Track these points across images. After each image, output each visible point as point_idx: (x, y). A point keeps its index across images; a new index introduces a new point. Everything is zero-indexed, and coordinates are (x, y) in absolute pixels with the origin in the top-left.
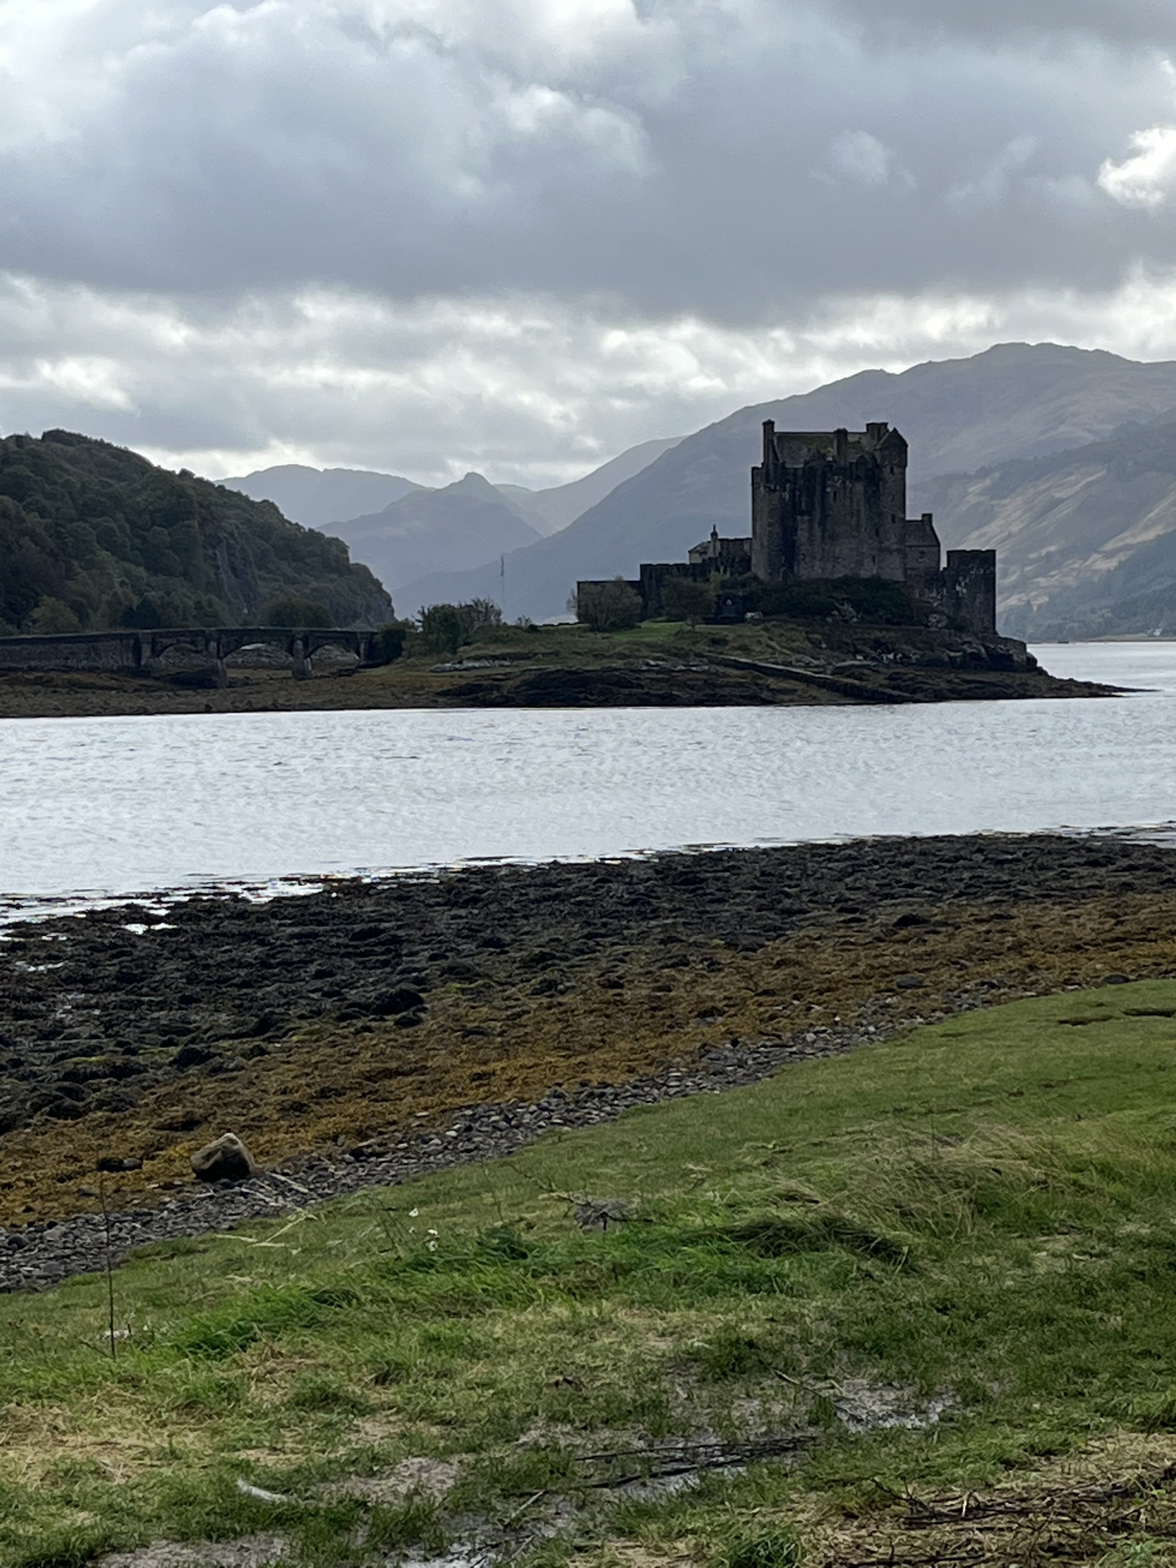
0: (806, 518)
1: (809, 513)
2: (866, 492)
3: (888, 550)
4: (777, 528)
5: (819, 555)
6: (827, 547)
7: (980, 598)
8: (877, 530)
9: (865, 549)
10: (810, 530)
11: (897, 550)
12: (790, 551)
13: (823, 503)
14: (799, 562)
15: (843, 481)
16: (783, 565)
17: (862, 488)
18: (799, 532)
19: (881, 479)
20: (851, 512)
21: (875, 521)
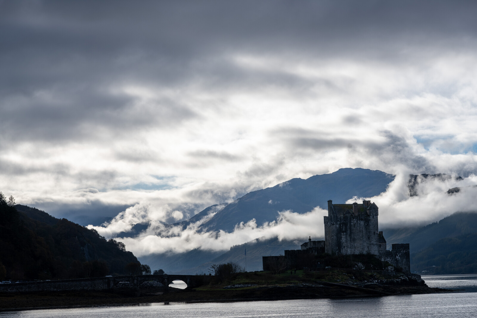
2: (365, 224)
3: (373, 244)
4: (335, 237)
5: (350, 246)
6: (352, 244)
7: (405, 260)
8: (369, 237)
9: (365, 244)
10: (346, 238)
11: (376, 244)
12: (339, 245)
13: (350, 229)
14: (342, 249)
15: (357, 221)
16: (337, 250)
17: (363, 223)
18: (342, 239)
19: (370, 220)
20: (360, 231)
21: (368, 234)
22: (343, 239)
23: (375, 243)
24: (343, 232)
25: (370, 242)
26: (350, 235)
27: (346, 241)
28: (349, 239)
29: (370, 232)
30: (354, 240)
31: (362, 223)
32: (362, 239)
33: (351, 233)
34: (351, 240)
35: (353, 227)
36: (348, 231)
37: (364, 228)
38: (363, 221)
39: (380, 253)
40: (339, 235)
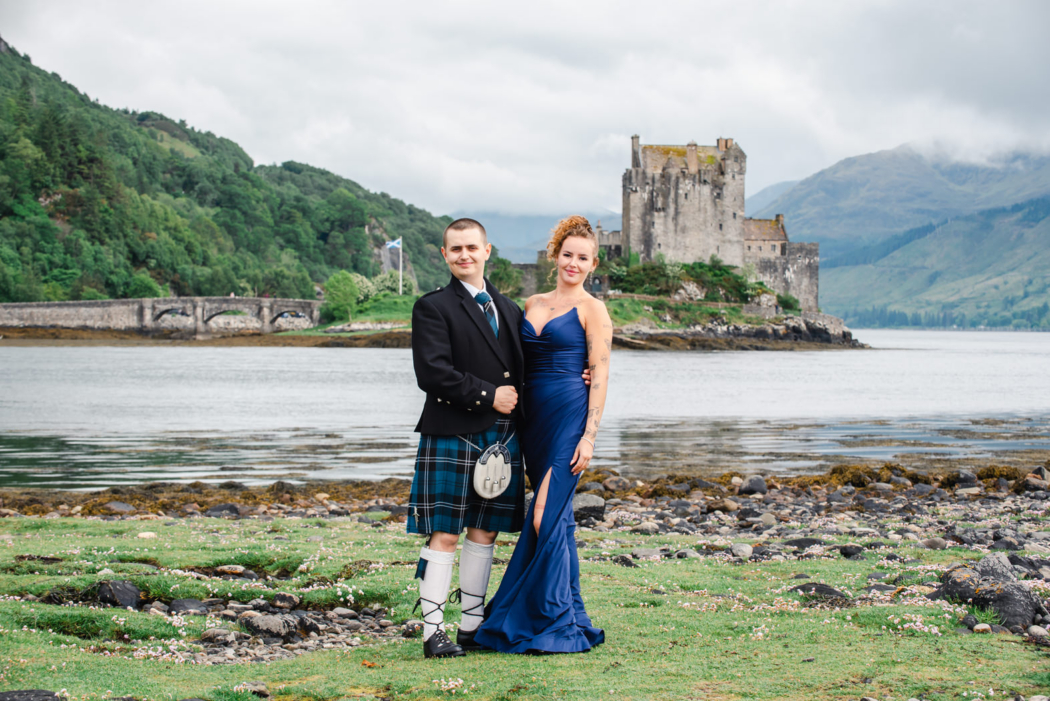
0: (662, 214)
1: (664, 209)
2: (712, 194)
3: (730, 241)
4: (639, 223)
5: (672, 244)
6: (679, 238)
7: (806, 281)
8: (721, 225)
9: (711, 241)
10: (665, 224)
11: (738, 242)
12: (648, 241)
13: (676, 202)
14: (655, 250)
15: (693, 185)
17: (708, 190)
18: (656, 226)
19: (724, 184)
20: (699, 210)
21: (720, 217)
22: (658, 228)
23: (735, 239)
24: (658, 210)
25: (723, 235)
26: (675, 219)
27: (665, 233)
28: (671, 226)
29: (723, 213)
30: (684, 230)
31: (706, 190)
32: (703, 227)
33: (677, 213)
34: (676, 231)
35: (683, 199)
36: (669, 208)
37: (709, 202)
38: (708, 186)
39: (747, 264)
40: (648, 218)
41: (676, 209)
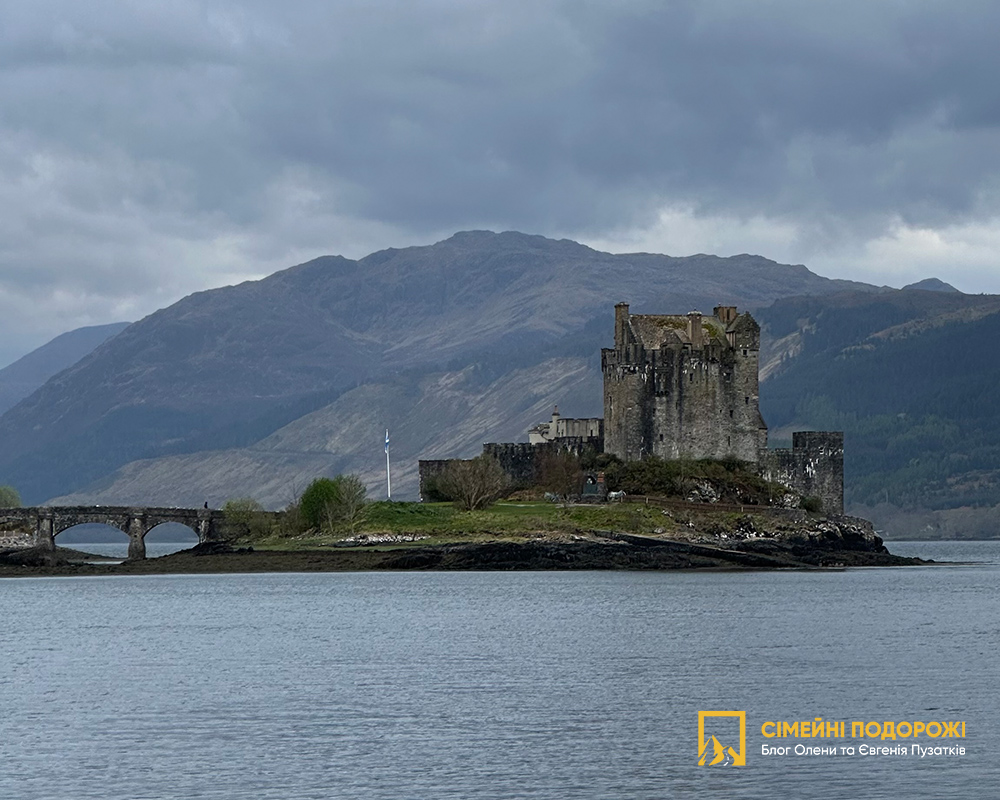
0: (664, 399)
1: (666, 394)
2: (721, 373)
3: (742, 431)
4: (637, 409)
5: (677, 436)
6: (684, 428)
7: (829, 479)
8: (731, 412)
9: (720, 430)
10: (668, 411)
11: (751, 431)
12: (648, 431)
13: (680, 385)
14: (657, 442)
15: (700, 364)
16: (642, 446)
17: (717, 370)
18: (657, 413)
19: (735, 362)
20: (707, 394)
21: (730, 403)
22: (660, 416)
23: (748, 428)
24: (660, 395)
25: (735, 424)
26: (679, 404)
27: (668, 420)
28: (675, 415)
29: (734, 397)
30: (691, 418)
31: (714, 370)
32: (711, 414)
33: (681, 398)
34: (680, 419)
35: (688, 380)
36: (673, 391)
37: (718, 385)
38: (717, 366)
39: (761, 458)
40: (649, 403)
41: (681, 393)
